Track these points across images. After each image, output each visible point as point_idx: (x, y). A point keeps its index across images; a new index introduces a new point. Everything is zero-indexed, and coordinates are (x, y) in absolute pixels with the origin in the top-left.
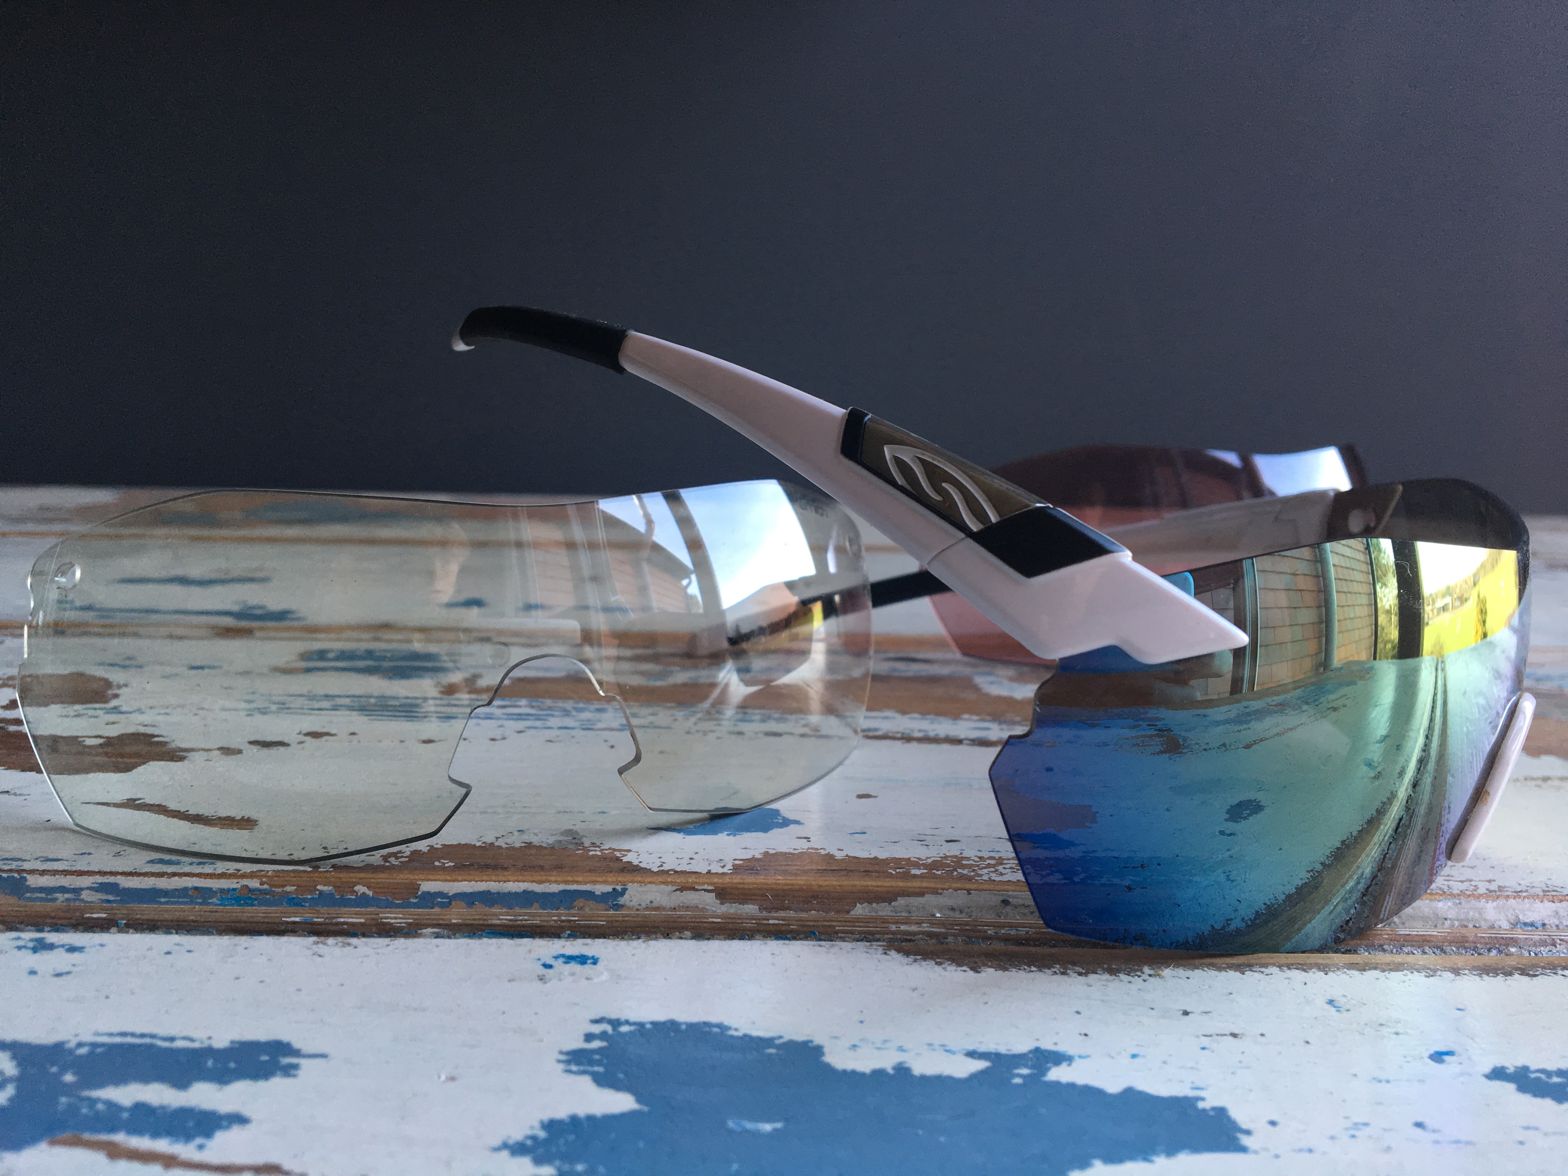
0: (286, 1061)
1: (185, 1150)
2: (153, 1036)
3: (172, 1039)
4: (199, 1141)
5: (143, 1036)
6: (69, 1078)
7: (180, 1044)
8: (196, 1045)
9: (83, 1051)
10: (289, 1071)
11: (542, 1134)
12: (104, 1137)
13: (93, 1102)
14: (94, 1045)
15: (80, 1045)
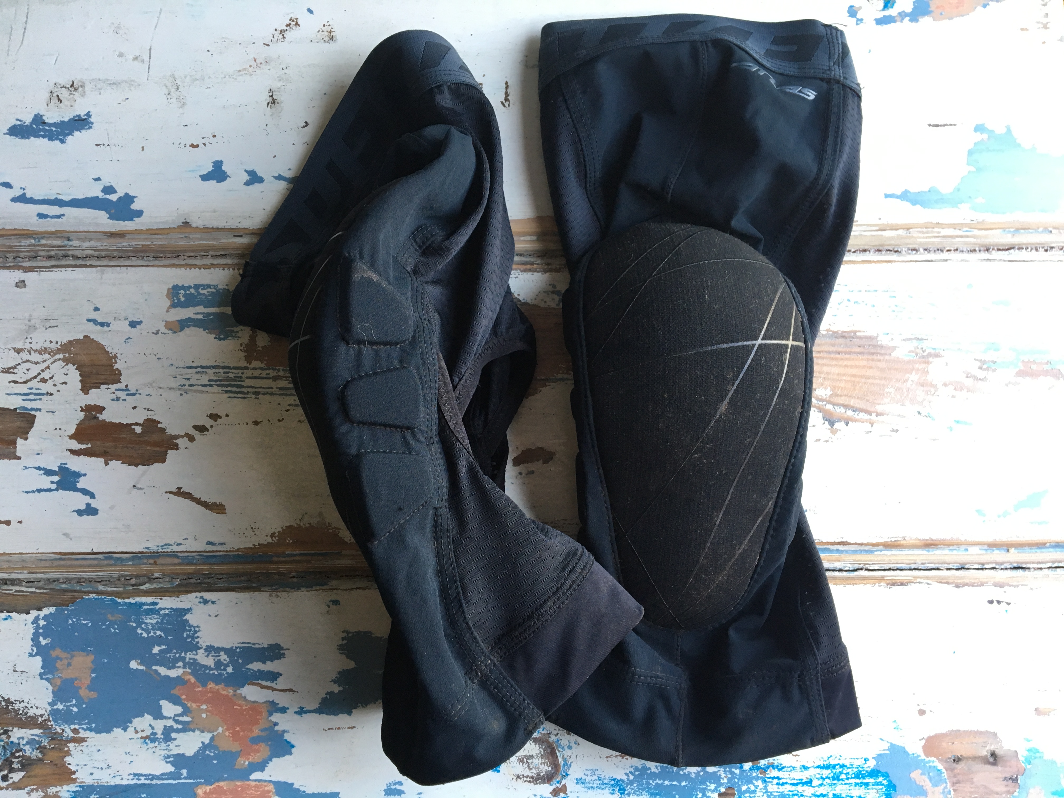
0: (282, 652)
1: (273, 685)
2: (250, 643)
3: (254, 644)
4: (275, 682)
5: (248, 643)
6: (240, 661)
7: (257, 646)
8: (260, 646)
9: (238, 650)
10: (283, 655)
11: (338, 676)
12: (257, 682)
13: (250, 669)
14: (240, 648)
15: (237, 648)
